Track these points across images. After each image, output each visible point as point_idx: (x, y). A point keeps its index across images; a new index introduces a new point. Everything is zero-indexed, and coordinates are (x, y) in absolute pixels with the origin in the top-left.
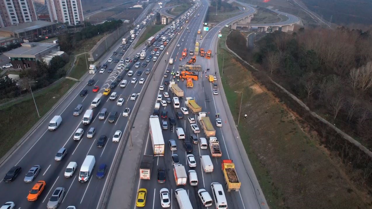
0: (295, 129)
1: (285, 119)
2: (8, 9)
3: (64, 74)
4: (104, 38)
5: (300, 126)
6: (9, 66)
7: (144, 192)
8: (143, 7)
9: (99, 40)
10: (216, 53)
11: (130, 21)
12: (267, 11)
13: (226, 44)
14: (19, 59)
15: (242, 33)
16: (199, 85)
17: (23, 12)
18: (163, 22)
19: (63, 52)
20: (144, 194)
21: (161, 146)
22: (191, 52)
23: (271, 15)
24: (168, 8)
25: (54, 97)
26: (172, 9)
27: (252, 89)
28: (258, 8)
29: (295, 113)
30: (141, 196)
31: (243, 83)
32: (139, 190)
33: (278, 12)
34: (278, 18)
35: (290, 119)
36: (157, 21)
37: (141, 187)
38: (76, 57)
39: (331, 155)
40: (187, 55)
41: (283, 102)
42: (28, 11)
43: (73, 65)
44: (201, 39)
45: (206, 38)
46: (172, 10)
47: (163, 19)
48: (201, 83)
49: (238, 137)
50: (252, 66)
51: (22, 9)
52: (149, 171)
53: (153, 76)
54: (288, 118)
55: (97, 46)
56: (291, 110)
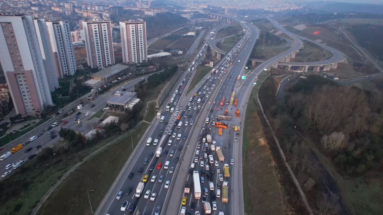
0: (271, 172)
1: (269, 165)
2: (97, 54)
3: (141, 119)
4: (165, 86)
5: (274, 170)
6: (108, 109)
7: (185, 198)
8: (196, 34)
9: (162, 89)
10: (247, 103)
11: (183, 52)
12: (314, 45)
13: (258, 93)
14: (114, 105)
15: (277, 79)
16: (227, 132)
17: (106, 55)
18: (211, 65)
19: (139, 100)
20: (185, 199)
21: (199, 193)
22: (227, 102)
23: (317, 50)
24: (218, 40)
25: (138, 136)
26: (222, 40)
27: (259, 141)
28: (305, 42)
29: (275, 162)
30: (184, 200)
31: (256, 135)
32: (183, 197)
33: (326, 46)
34: (323, 54)
35: (271, 165)
36: (207, 53)
37: (184, 196)
38: (147, 105)
39: (281, 188)
40: (224, 104)
41: (272, 154)
42: (109, 55)
43: (146, 112)
44: (238, 87)
45: (243, 85)
46: (222, 42)
47: (211, 63)
48: (228, 132)
49: (241, 172)
50: (267, 121)
51: (106, 53)
52: (189, 189)
53: (197, 124)
54: (270, 164)
55: (161, 95)
56: (274, 159)
